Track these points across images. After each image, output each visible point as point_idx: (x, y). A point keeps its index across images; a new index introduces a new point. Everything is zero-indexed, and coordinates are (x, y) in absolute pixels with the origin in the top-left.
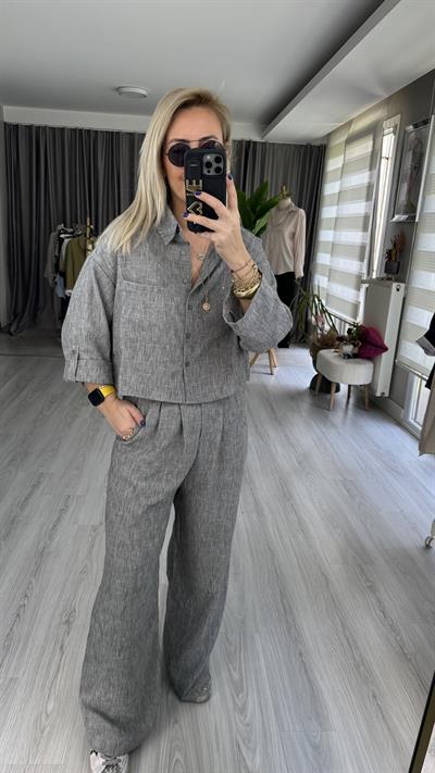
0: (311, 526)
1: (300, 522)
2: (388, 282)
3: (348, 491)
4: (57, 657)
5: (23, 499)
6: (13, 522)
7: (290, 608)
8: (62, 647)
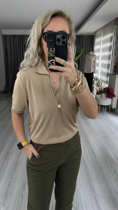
0: (95, 152)
1: (92, 151)
2: (115, 75)
3: (106, 139)
4: (21, 200)
5: (11, 146)
6: (8, 154)
7: (91, 180)
8: (22, 196)
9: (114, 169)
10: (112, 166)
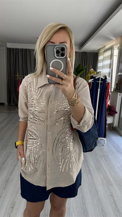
0: (92, 172)
2: (117, 92)
5: (4, 161)
9: (111, 192)
10: (109, 189)
